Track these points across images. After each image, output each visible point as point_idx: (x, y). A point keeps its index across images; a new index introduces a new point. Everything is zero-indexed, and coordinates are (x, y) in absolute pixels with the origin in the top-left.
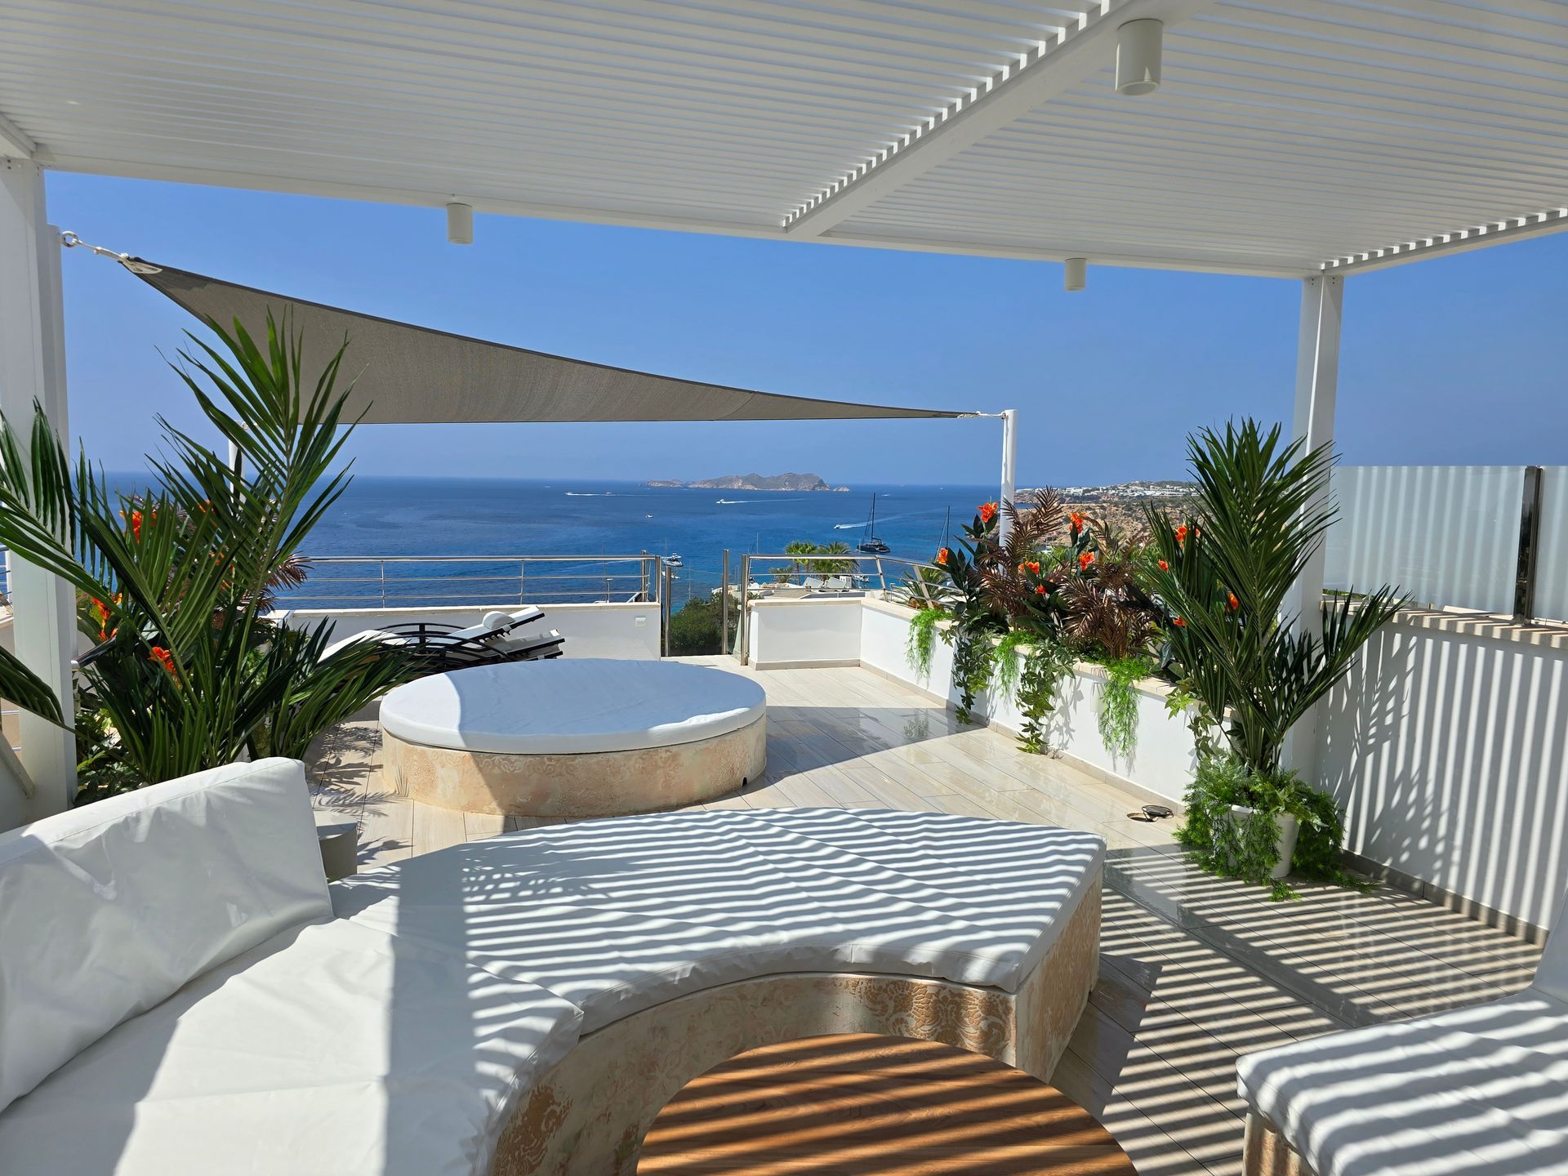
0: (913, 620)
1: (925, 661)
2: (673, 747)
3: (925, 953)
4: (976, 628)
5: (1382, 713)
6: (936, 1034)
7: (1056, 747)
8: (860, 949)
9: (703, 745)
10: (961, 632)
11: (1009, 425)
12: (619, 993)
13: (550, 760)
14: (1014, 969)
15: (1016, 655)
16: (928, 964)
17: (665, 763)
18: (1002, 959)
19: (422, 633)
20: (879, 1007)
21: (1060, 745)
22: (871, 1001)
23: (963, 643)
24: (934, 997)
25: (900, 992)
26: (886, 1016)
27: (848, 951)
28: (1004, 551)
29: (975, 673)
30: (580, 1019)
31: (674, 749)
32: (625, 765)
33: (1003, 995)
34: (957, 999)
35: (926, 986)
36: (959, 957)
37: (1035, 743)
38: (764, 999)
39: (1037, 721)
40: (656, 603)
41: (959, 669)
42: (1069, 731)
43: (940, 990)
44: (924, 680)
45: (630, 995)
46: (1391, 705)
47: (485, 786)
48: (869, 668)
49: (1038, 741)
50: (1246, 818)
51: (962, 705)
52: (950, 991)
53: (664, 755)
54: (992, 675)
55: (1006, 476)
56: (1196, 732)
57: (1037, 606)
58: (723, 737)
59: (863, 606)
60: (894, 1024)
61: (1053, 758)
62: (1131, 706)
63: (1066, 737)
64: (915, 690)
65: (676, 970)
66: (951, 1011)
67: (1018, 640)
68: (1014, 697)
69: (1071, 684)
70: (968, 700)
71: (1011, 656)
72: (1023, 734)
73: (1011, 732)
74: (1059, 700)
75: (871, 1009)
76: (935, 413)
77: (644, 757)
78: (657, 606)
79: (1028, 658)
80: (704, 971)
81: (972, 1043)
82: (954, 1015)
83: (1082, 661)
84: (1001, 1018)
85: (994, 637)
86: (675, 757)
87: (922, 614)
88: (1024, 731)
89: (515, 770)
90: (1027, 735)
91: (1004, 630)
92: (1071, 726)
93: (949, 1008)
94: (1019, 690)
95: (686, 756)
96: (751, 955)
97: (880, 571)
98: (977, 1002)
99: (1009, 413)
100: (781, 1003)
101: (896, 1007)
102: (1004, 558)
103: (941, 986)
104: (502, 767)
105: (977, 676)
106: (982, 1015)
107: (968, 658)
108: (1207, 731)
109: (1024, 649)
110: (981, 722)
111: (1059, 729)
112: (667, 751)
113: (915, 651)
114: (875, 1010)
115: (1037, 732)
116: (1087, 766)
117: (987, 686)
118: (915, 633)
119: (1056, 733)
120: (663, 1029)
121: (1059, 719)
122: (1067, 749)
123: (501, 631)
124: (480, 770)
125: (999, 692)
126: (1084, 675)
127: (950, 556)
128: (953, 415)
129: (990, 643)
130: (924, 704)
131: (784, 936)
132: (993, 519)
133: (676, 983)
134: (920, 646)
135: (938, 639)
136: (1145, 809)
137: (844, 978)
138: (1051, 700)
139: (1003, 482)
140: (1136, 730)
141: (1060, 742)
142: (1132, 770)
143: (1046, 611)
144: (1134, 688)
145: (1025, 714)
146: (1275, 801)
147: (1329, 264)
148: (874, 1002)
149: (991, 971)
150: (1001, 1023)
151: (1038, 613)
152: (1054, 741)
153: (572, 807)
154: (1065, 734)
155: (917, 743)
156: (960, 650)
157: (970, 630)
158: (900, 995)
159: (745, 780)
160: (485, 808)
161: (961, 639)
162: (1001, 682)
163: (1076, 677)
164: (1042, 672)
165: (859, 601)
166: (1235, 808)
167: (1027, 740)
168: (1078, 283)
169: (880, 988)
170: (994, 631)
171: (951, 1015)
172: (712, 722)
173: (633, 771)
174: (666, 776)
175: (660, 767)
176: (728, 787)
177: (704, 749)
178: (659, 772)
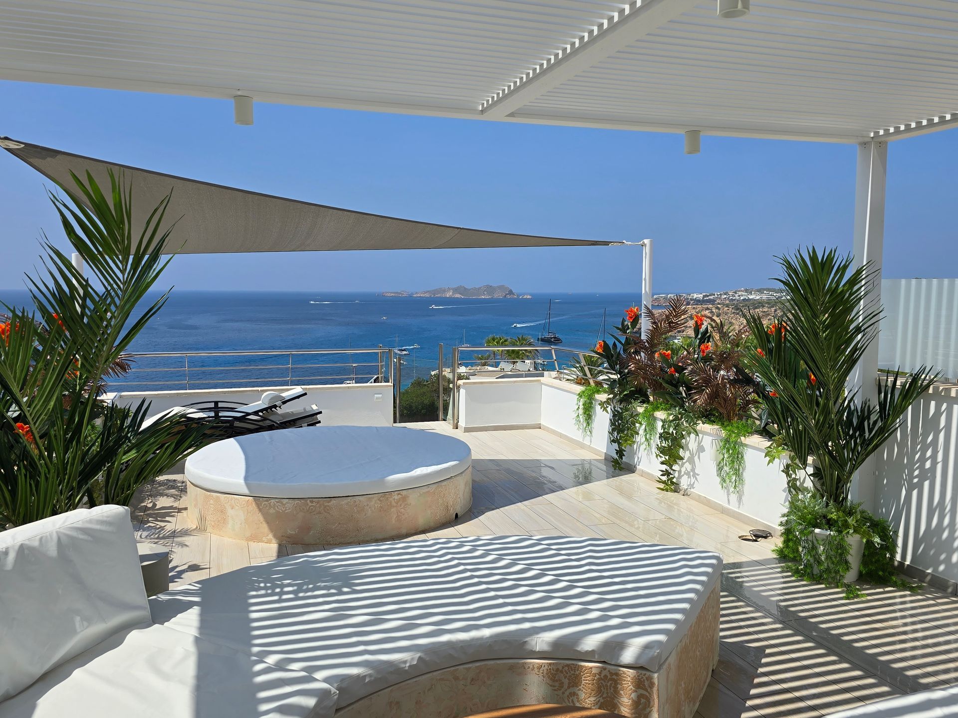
0: (579, 394)
1: (588, 424)
2: (403, 491)
3: (591, 643)
4: (626, 400)
5: (923, 460)
6: (599, 703)
7: (685, 487)
8: (543, 641)
9: (425, 490)
10: (615, 402)
11: (647, 251)
12: (365, 676)
13: (312, 502)
14: (656, 654)
15: (655, 419)
16: (593, 651)
17: (397, 503)
18: (647, 647)
19: (216, 408)
20: (557, 684)
21: (688, 486)
22: (551, 679)
23: (617, 411)
24: (598, 676)
25: (573, 672)
26: (563, 690)
27: (533, 643)
28: (645, 342)
29: (625, 432)
30: (336, 697)
31: (404, 493)
32: (368, 505)
33: (648, 673)
34: (614, 677)
35: (591, 668)
36: (616, 646)
37: (670, 484)
38: (472, 680)
39: (671, 468)
40: (389, 384)
41: (613, 430)
42: (695, 475)
43: (601, 671)
44: (588, 438)
45: (373, 678)
46: (929, 453)
47: (264, 522)
48: (547, 429)
49: (673, 483)
50: (825, 538)
51: (616, 457)
52: (609, 671)
53: (396, 497)
54: (638, 434)
55: (645, 288)
56: (788, 475)
57: (670, 383)
58: (440, 484)
59: (542, 384)
60: (568, 696)
61: (683, 495)
62: (740, 456)
63: (693, 480)
64: (582, 446)
65: (406, 659)
66: (611, 686)
67: (656, 408)
68: (654, 450)
69: (695, 440)
70: (620, 453)
71: (651, 420)
72: (662, 477)
73: (652, 475)
74: (688, 453)
75: (551, 686)
76: (593, 242)
77: (381, 499)
78: (390, 386)
79: (664, 421)
80: (427, 659)
81: (626, 710)
82: (612, 689)
83: (704, 423)
84: (647, 691)
85: (638, 406)
86: (404, 498)
87: (586, 389)
88: (662, 475)
89: (286, 510)
90: (664, 478)
91: (646, 400)
92: (696, 471)
93: (609, 684)
94: (658, 445)
95: (413, 498)
96: (462, 646)
97: (555, 358)
98: (629, 679)
99: (647, 241)
100: (485, 682)
101: (569, 683)
102: (645, 348)
103: (602, 668)
104: (276, 508)
105: (627, 435)
106: (633, 688)
107: (620, 422)
108: (796, 474)
109: (661, 415)
110: (630, 469)
111: (688, 474)
112: (398, 494)
113: (581, 417)
114: (554, 686)
115: (671, 476)
116: (709, 501)
117: (634, 442)
118: (581, 404)
119: (685, 477)
120: (398, 703)
121: (688, 466)
122: (694, 488)
123: (275, 406)
124: (260, 510)
125: (643, 447)
126: (705, 433)
127: (606, 346)
129: (636, 410)
130: (587, 456)
131: (487, 632)
132: (636, 319)
133: (407, 668)
134: (585, 413)
135: (598, 408)
136: (751, 532)
137: (531, 663)
138: (681, 453)
139: (643, 292)
140: (744, 474)
141: (689, 483)
142: (742, 504)
143: (676, 386)
144: (742, 443)
145: (662, 463)
146: (846, 525)
147: (877, 133)
148: (554, 681)
149: (639, 657)
150: (647, 694)
151: (670, 389)
152: (684, 483)
153: (329, 537)
154: (692, 478)
155: (584, 486)
156: (614, 416)
157: (621, 401)
158: (574, 674)
159: (457, 515)
160: (264, 539)
161: (614, 407)
162: (644, 439)
163: (700, 435)
164: (674, 432)
165: (539, 381)
166: (817, 531)
167: (664, 482)
168: (694, 147)
169: (557, 670)
170: (639, 401)
171: (611, 689)
172: (431, 472)
173: (373, 509)
174: (398, 513)
175: (394, 506)
176: (444, 521)
177: (426, 492)
178: (392, 510)
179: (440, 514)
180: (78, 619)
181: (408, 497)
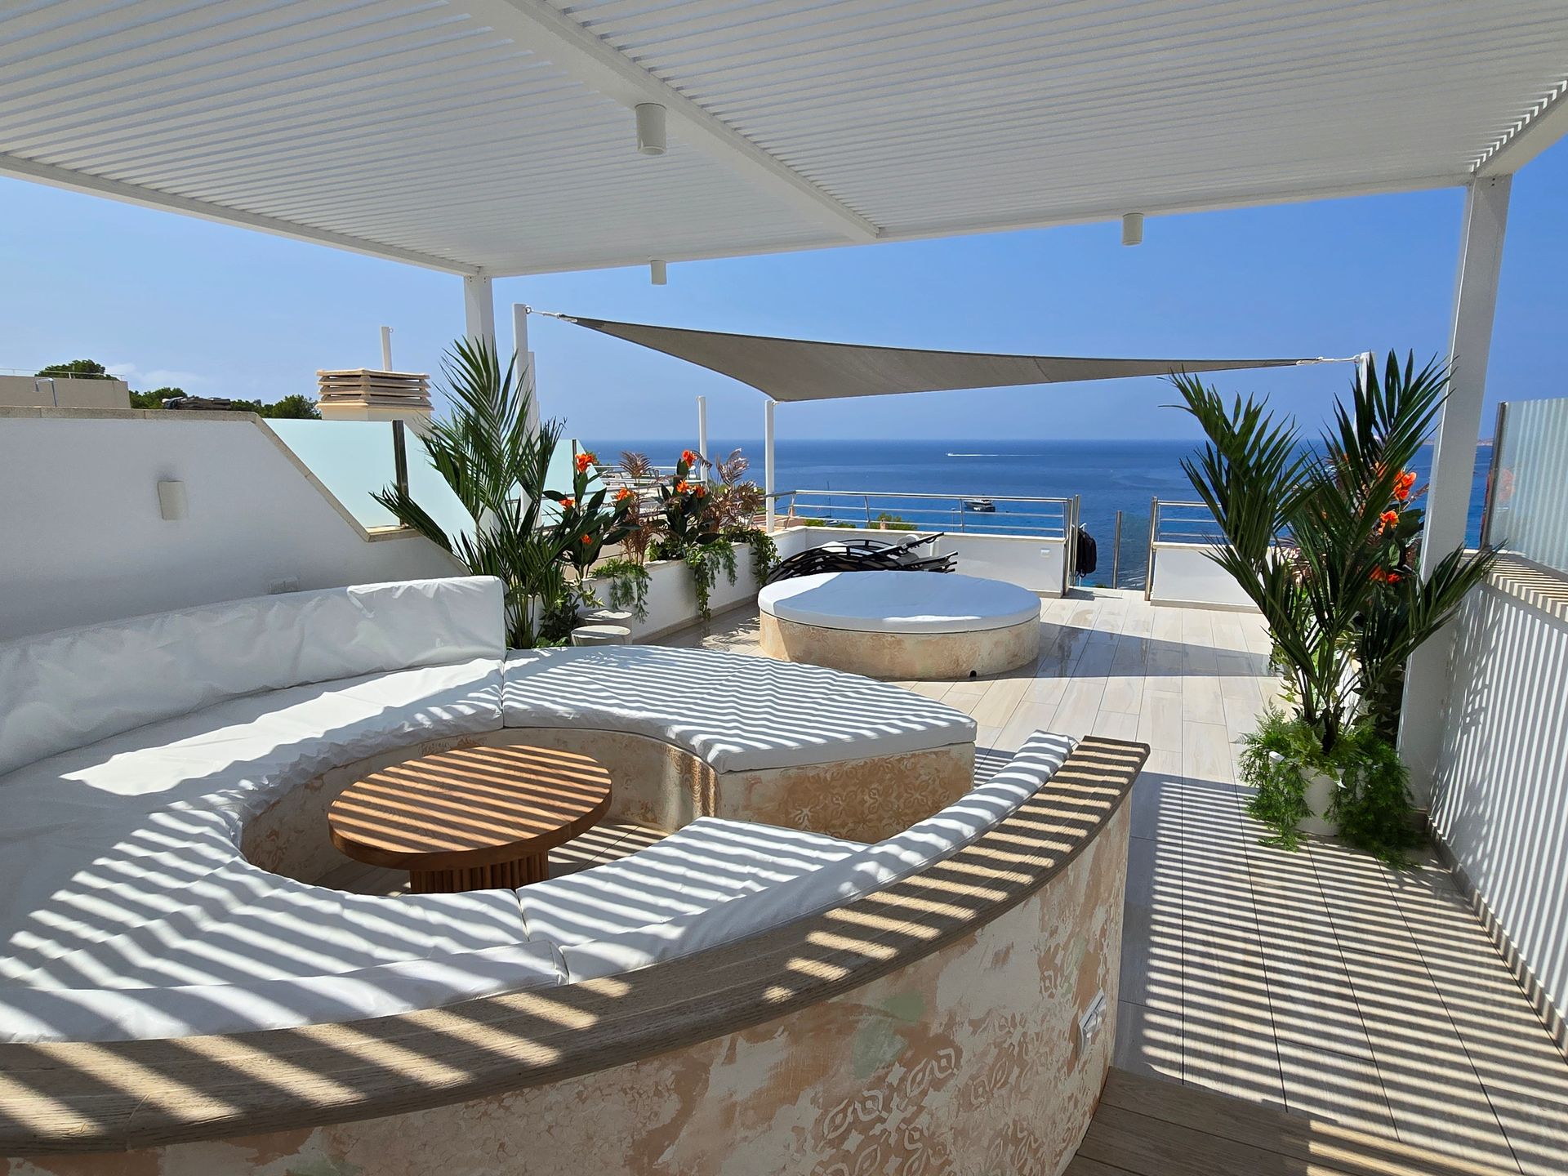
8: (675, 732)
9: (924, 638)
13: (813, 629)
16: (696, 748)
17: (890, 645)
20: (683, 770)
22: (680, 765)
24: (700, 770)
26: (683, 774)
30: (498, 716)
31: (899, 636)
34: (706, 770)
35: (697, 761)
38: (627, 746)
40: (1061, 539)
43: (702, 766)
45: (537, 717)
52: (705, 767)
53: (889, 639)
58: (949, 635)
60: (686, 781)
65: (571, 712)
77: (874, 637)
78: (1062, 541)
80: (587, 717)
84: (716, 789)
86: (899, 642)
93: (702, 777)
95: (909, 644)
96: (616, 718)
99: (1363, 356)
100: (636, 751)
101: (686, 770)
112: (892, 637)
114: (677, 770)
128: (1292, 362)
147: (1476, 165)
148: (682, 767)
149: (716, 761)
158: (691, 763)
159: (974, 672)
168: (1132, 235)
169: (682, 758)
173: (865, 646)
174: (891, 655)
175: (887, 648)
176: (952, 674)
177: (926, 641)
178: (885, 651)
179: (945, 667)
180: (438, 640)
181: (902, 641)
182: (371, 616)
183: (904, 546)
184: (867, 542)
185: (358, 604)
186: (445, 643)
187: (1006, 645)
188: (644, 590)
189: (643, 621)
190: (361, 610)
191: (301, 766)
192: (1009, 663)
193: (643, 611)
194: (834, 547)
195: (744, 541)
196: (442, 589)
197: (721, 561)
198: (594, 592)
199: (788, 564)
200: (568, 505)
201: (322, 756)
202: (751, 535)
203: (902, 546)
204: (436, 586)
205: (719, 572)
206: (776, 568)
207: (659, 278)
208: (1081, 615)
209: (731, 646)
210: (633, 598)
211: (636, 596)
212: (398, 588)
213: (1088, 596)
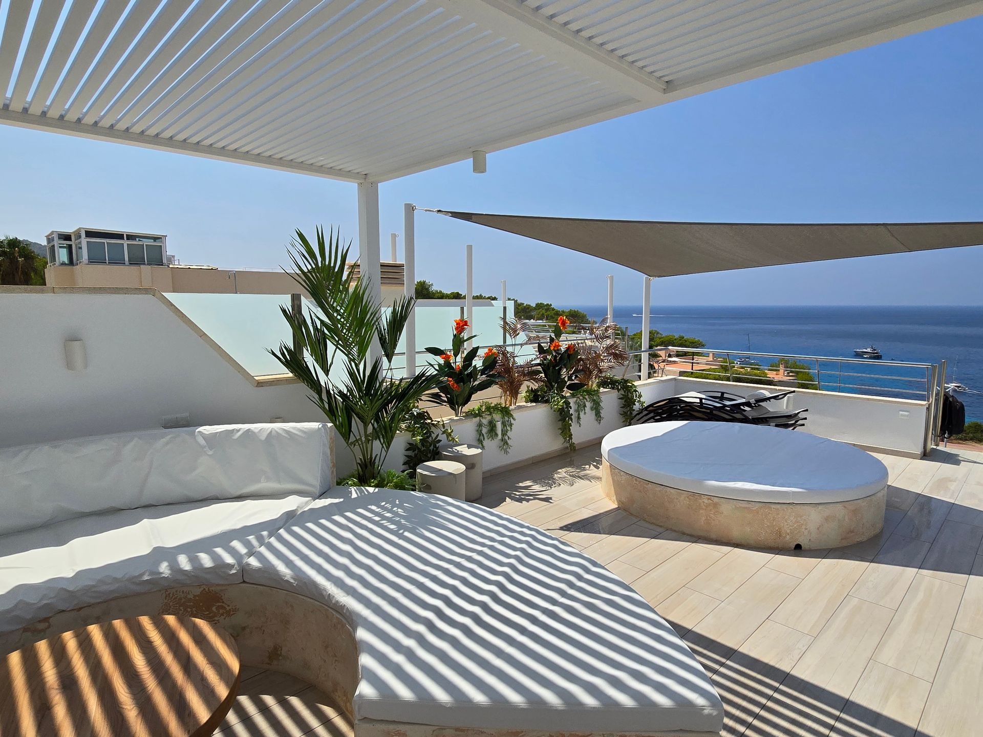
9: (744, 505)
17: (706, 506)
30: (236, 571)
31: (716, 500)
32: (678, 499)
40: (924, 403)
53: (706, 501)
58: (768, 504)
77: (690, 497)
78: (924, 405)
86: (715, 505)
89: (623, 480)
95: (726, 508)
112: (709, 499)
159: (799, 545)
172: (756, 490)
173: (682, 504)
174: (707, 517)
175: (703, 509)
176: (772, 544)
177: (744, 508)
178: (701, 511)
179: (764, 536)
180: (263, 476)
181: (720, 505)
182: (211, 453)
183: (752, 401)
184: (723, 393)
185: (202, 441)
186: (268, 479)
187: (839, 520)
188: (509, 428)
189: (506, 452)
190: (204, 447)
191: (14, 613)
192: (842, 539)
193: (507, 444)
194: (691, 397)
195: (613, 388)
196: (273, 432)
197: (588, 404)
198: (452, 431)
199: (651, 408)
200: (447, 359)
201: (45, 602)
202: (619, 384)
203: (750, 401)
204: (270, 430)
205: (585, 413)
206: (641, 411)
207: (479, 167)
208: (942, 483)
209: (577, 480)
210: (496, 435)
211: (499, 432)
212: (238, 431)
213: (952, 459)
